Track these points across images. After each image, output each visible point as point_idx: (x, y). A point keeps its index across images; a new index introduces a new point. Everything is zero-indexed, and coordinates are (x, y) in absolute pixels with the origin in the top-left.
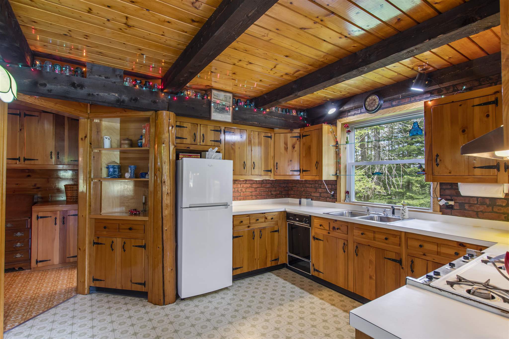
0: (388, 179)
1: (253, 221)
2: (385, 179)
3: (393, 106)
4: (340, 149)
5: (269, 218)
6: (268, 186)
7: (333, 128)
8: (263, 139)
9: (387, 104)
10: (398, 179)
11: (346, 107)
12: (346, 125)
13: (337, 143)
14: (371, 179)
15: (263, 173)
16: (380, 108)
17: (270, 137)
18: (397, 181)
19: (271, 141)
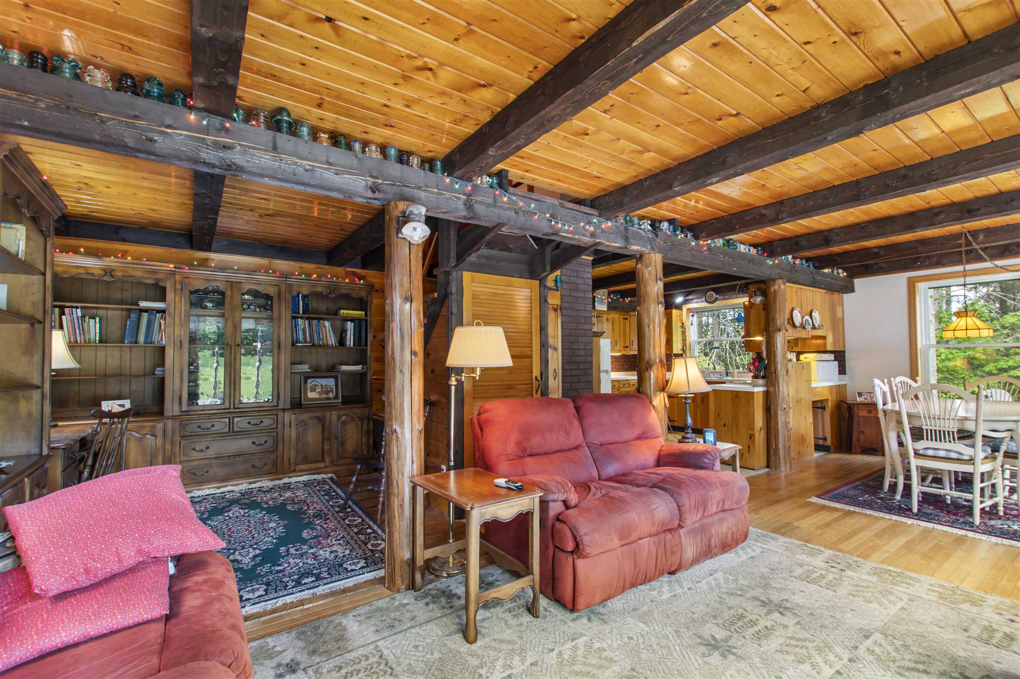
0: (731, 358)
1: (621, 386)
2: (726, 358)
3: (725, 299)
4: (685, 329)
5: (631, 384)
6: (621, 360)
7: (680, 311)
8: (622, 321)
9: (721, 297)
10: (742, 357)
11: (690, 297)
12: (689, 310)
13: (683, 324)
14: (709, 358)
15: (622, 349)
16: (716, 300)
17: (627, 319)
18: (741, 359)
19: (627, 323)
